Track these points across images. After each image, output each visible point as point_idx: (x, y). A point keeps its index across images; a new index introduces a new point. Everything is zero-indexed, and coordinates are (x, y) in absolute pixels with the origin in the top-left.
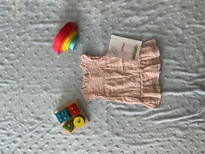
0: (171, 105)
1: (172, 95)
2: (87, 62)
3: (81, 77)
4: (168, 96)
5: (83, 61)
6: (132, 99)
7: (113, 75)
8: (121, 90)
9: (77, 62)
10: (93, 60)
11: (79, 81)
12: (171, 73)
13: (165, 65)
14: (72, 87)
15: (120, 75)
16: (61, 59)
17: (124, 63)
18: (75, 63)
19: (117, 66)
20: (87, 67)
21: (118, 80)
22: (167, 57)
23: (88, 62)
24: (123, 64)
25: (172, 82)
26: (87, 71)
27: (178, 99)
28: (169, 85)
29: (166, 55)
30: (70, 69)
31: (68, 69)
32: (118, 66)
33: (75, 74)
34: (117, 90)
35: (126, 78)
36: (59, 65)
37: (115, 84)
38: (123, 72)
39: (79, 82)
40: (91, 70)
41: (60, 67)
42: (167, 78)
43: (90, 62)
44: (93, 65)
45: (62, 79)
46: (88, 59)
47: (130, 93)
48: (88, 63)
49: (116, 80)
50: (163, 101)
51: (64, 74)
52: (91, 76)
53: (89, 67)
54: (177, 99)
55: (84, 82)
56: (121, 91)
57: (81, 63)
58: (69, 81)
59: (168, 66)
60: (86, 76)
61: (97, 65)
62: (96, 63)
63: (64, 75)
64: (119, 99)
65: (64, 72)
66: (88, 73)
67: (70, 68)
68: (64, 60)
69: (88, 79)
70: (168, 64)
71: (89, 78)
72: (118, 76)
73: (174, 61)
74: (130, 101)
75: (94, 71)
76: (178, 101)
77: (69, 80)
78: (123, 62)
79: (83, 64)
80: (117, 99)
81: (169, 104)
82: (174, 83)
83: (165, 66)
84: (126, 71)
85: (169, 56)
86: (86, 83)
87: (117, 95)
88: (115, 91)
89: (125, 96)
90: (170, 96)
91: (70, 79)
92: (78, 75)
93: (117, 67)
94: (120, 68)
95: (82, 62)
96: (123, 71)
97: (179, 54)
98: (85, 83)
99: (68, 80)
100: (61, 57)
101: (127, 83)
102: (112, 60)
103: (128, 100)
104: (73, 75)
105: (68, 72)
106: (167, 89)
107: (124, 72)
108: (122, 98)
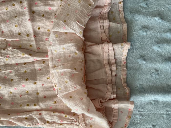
0: (154, 124)
1: (157, 101)
4: (148, 104)
6: (61, 118)
7: (7, 55)
8: (30, 95)
12: (153, 51)
13: (140, 30)
15: (26, 55)
17: (38, 24)
19: (19, 31)
21: (22, 69)
22: (144, 11)
24: (33, 25)
25: (156, 70)
27: (169, 110)
28: (149, 77)
29: (141, 7)
32: (22, 30)
34: (21, 96)
35: (44, 62)
37: (12, 80)
38: (35, 47)
42: (145, 60)
47: (55, 102)
49: (15, 69)
50: (137, 116)
54: (167, 111)
56: (31, 98)
59: (146, 32)
64: (26, 119)
70: (145, 28)
72: (21, 58)
73: (160, 21)
74: (54, 122)
76: (169, 115)
78: (32, 20)
80: (20, 120)
81: (150, 122)
82: (159, 73)
83: (140, 32)
84: (43, 44)
85: (149, 8)
87: (19, 108)
88: (14, 96)
89: (42, 110)
90: (151, 103)
93: (19, 34)
94: (27, 38)
96: (34, 43)
97: (168, 5)
101: (47, 76)
102: (4, 13)
103: (50, 121)
106: (145, 86)
107: (38, 48)
108: (34, 115)
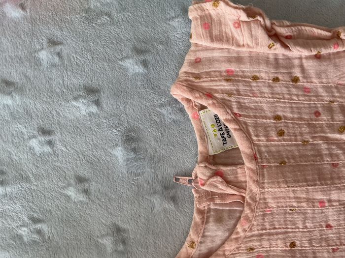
2: (229, 60)
3: (171, 171)
5: (202, 55)
9: (149, 58)
10: (285, 47)
11: (159, 203)
14: (100, 249)
16: (32, 35)
18: (133, 67)
20: (224, 105)
23: (239, 60)
26: (225, 135)
30: (94, 109)
31: (82, 108)
33: (134, 150)
36: (15, 77)
39: (158, 208)
40: (256, 126)
41: (21, 90)
43: (256, 59)
44: (279, 88)
45: (27, 179)
46: (242, 36)
48: (234, 67)
51: (50, 143)
52: (259, 172)
53: (246, 101)
55: (197, 218)
57: (185, 68)
58: (82, 198)
60: (217, 174)
61: (306, 90)
62: (297, 73)
63: (47, 149)
65: (45, 132)
66: (228, 146)
67: (97, 103)
68: (53, 43)
69: (230, 191)
71: (239, 186)
75: (281, 133)
77: (86, 192)
79: (198, 77)
86: (211, 226)
91: (93, 187)
92: (155, 160)
95: (190, 57)
98: (205, 221)
99: (71, 192)
100: (33, 21)
104: (120, 153)
105: (77, 129)
